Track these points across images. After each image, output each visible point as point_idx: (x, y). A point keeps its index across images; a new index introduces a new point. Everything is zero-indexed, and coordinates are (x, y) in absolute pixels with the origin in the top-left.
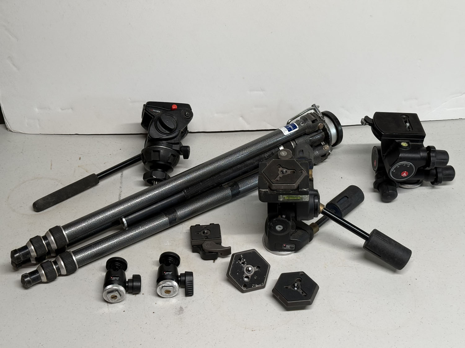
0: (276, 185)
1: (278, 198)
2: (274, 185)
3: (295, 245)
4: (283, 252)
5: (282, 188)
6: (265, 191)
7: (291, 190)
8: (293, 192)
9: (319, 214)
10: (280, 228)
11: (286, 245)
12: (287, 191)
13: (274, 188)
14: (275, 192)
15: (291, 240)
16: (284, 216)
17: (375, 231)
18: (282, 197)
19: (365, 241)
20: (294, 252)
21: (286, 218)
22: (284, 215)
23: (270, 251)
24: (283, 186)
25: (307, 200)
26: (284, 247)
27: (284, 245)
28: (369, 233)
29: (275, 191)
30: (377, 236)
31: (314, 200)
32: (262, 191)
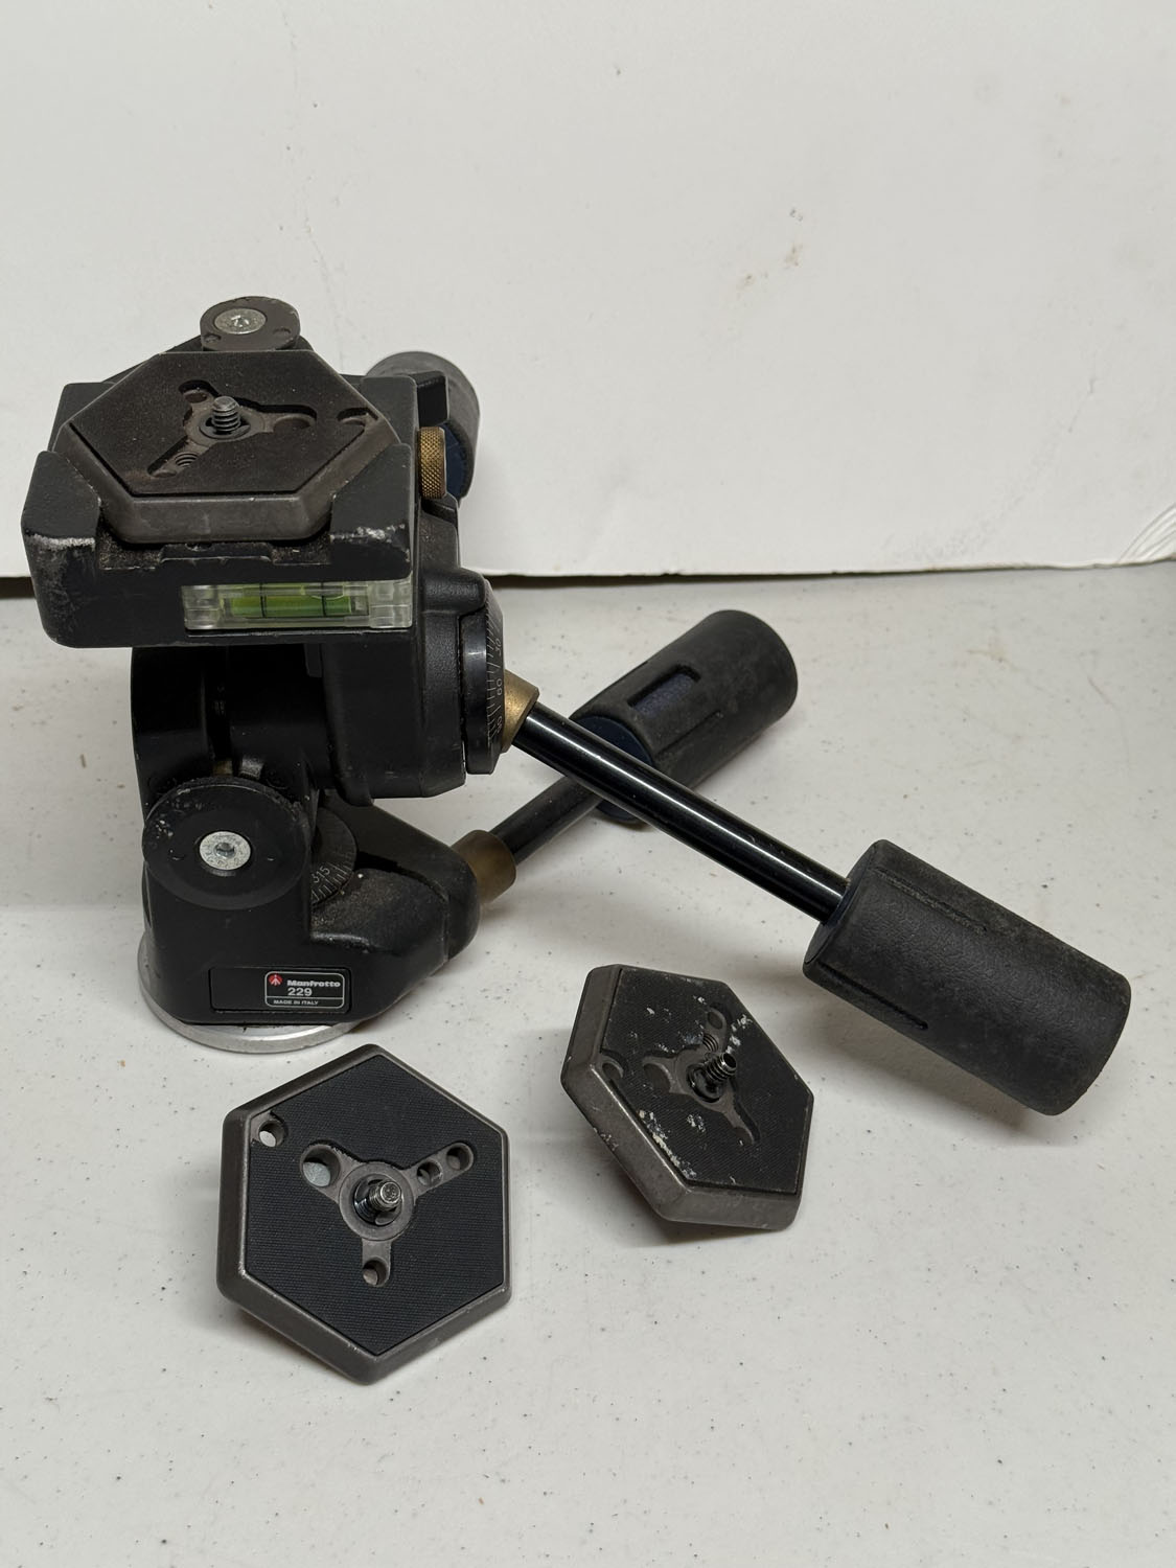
0: (155, 507)
1: (180, 611)
2: (145, 507)
3: (348, 975)
4: (269, 1029)
5: (206, 526)
6: (72, 549)
7: (278, 544)
8: (284, 560)
9: (503, 749)
10: (228, 850)
11: (285, 979)
12: (245, 551)
13: (139, 527)
14: (151, 563)
15: (321, 942)
16: (251, 766)
17: (880, 852)
18: (213, 601)
19: (818, 923)
20: (348, 1025)
21: (264, 778)
22: (254, 755)
23: (183, 1028)
24: (209, 515)
25: (399, 618)
26: (273, 990)
27: (276, 981)
28: (842, 865)
29: (149, 556)
30: (898, 884)
31: (460, 647)
32: (49, 552)
